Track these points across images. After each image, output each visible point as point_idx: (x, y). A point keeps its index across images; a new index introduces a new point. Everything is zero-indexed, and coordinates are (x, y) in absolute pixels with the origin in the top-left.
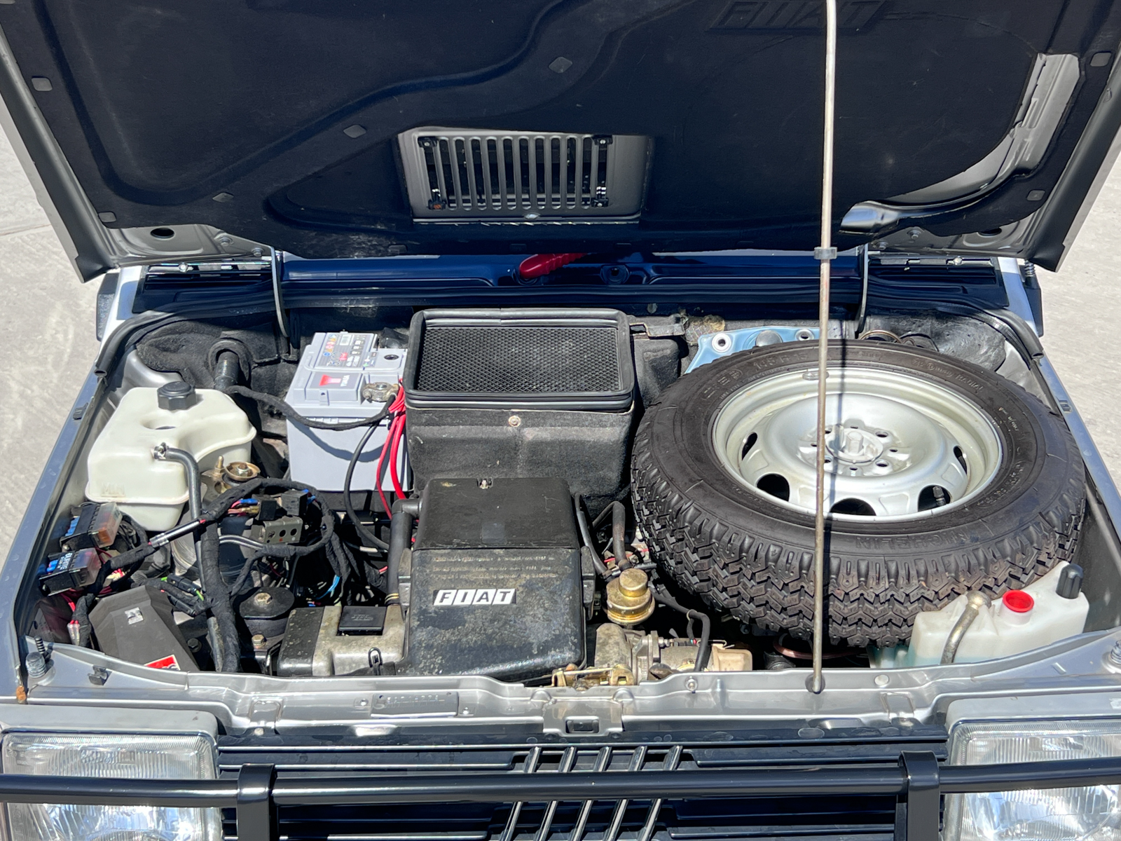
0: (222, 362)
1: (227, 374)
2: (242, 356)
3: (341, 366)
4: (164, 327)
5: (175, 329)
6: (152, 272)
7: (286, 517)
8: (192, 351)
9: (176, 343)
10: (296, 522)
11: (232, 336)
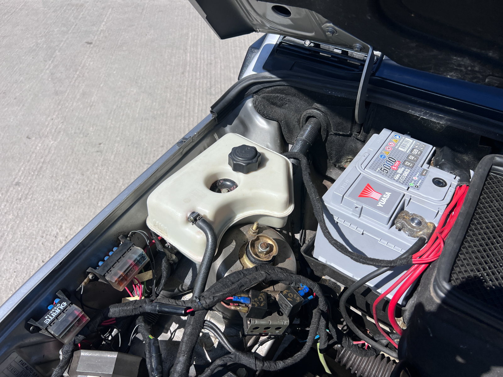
1: (307, 137)
2: (324, 125)
3: (388, 177)
4: (276, 87)
5: (283, 90)
6: (285, 40)
7: (276, 314)
8: (292, 109)
9: (282, 100)
10: (283, 323)
11: (320, 109)
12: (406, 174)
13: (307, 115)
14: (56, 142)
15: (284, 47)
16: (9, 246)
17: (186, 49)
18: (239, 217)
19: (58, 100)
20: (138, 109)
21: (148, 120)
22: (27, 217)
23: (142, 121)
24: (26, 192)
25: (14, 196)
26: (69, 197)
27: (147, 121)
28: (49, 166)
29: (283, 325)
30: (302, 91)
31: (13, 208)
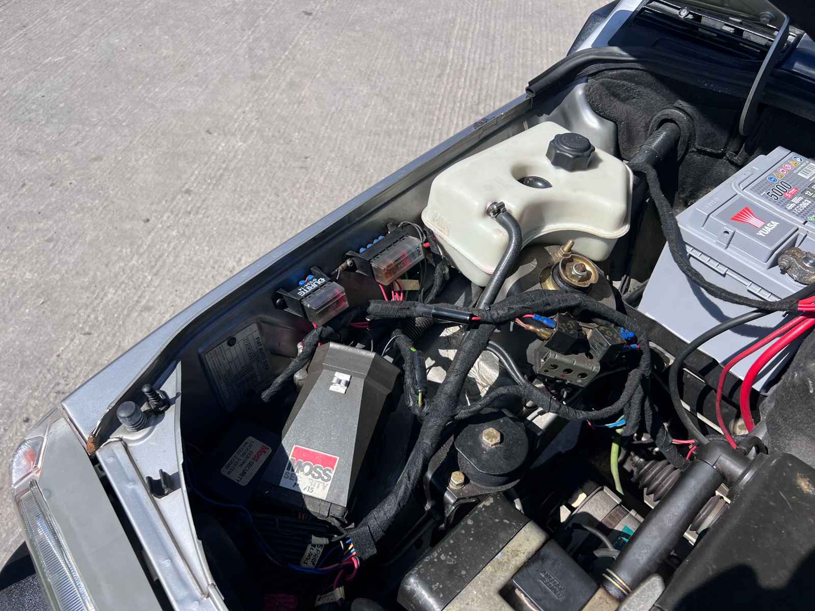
0: (661, 133)
1: (656, 148)
2: (685, 134)
3: (778, 205)
4: (625, 71)
5: (634, 77)
6: (649, 6)
7: (584, 354)
8: (640, 106)
9: (628, 92)
10: (591, 368)
11: (685, 109)
12: (804, 205)
13: (663, 117)
14: (245, 145)
15: (646, 17)
16: (168, 271)
17: (449, 42)
18: (549, 228)
19: (255, 86)
20: (366, 118)
21: (379, 135)
22: (196, 238)
23: (370, 136)
24: (198, 205)
25: (181, 207)
26: (256, 222)
27: (377, 137)
28: (232, 175)
29: (591, 372)
30: (663, 80)
31: (178, 222)
